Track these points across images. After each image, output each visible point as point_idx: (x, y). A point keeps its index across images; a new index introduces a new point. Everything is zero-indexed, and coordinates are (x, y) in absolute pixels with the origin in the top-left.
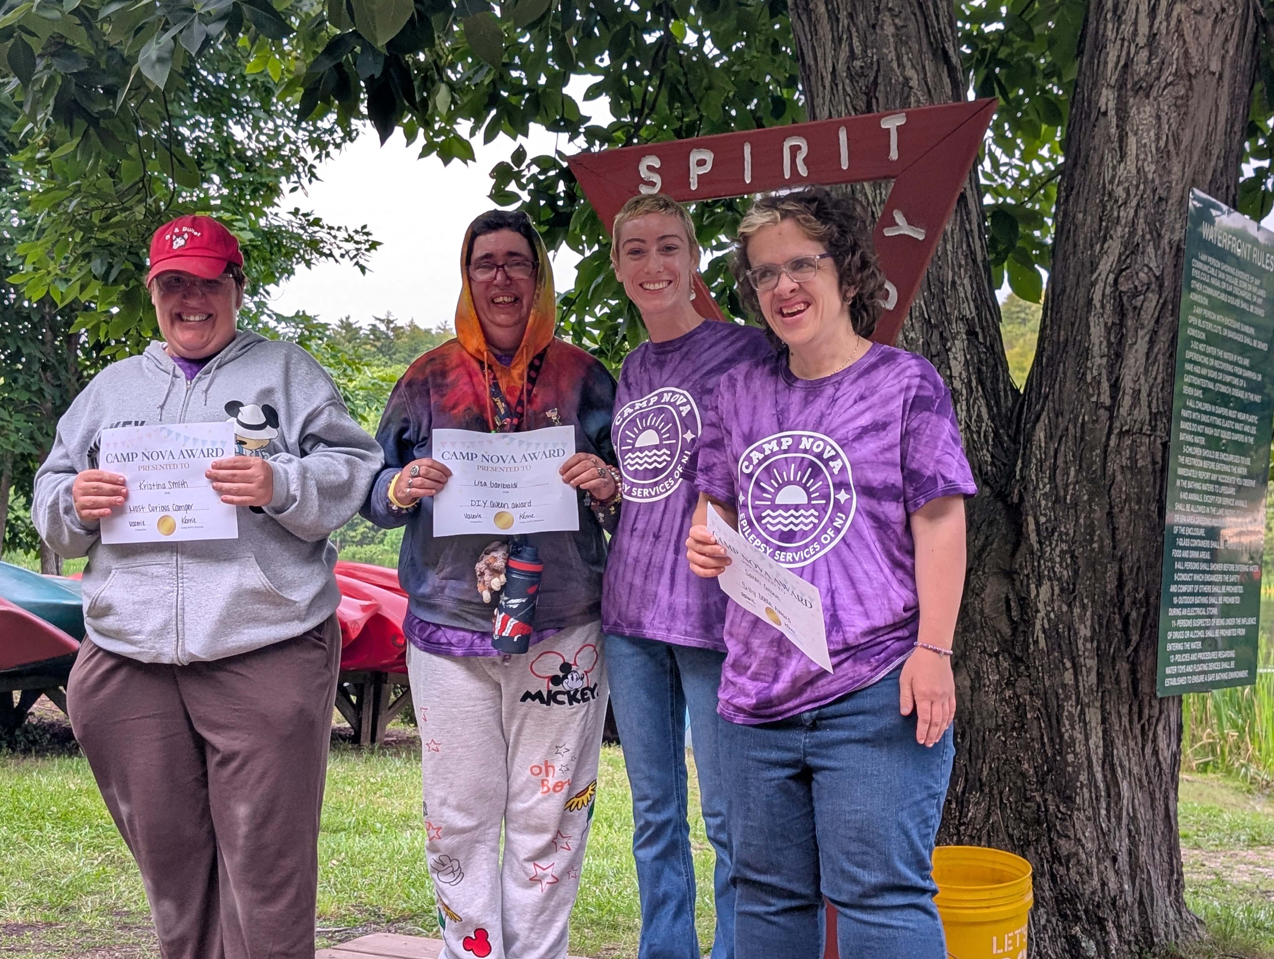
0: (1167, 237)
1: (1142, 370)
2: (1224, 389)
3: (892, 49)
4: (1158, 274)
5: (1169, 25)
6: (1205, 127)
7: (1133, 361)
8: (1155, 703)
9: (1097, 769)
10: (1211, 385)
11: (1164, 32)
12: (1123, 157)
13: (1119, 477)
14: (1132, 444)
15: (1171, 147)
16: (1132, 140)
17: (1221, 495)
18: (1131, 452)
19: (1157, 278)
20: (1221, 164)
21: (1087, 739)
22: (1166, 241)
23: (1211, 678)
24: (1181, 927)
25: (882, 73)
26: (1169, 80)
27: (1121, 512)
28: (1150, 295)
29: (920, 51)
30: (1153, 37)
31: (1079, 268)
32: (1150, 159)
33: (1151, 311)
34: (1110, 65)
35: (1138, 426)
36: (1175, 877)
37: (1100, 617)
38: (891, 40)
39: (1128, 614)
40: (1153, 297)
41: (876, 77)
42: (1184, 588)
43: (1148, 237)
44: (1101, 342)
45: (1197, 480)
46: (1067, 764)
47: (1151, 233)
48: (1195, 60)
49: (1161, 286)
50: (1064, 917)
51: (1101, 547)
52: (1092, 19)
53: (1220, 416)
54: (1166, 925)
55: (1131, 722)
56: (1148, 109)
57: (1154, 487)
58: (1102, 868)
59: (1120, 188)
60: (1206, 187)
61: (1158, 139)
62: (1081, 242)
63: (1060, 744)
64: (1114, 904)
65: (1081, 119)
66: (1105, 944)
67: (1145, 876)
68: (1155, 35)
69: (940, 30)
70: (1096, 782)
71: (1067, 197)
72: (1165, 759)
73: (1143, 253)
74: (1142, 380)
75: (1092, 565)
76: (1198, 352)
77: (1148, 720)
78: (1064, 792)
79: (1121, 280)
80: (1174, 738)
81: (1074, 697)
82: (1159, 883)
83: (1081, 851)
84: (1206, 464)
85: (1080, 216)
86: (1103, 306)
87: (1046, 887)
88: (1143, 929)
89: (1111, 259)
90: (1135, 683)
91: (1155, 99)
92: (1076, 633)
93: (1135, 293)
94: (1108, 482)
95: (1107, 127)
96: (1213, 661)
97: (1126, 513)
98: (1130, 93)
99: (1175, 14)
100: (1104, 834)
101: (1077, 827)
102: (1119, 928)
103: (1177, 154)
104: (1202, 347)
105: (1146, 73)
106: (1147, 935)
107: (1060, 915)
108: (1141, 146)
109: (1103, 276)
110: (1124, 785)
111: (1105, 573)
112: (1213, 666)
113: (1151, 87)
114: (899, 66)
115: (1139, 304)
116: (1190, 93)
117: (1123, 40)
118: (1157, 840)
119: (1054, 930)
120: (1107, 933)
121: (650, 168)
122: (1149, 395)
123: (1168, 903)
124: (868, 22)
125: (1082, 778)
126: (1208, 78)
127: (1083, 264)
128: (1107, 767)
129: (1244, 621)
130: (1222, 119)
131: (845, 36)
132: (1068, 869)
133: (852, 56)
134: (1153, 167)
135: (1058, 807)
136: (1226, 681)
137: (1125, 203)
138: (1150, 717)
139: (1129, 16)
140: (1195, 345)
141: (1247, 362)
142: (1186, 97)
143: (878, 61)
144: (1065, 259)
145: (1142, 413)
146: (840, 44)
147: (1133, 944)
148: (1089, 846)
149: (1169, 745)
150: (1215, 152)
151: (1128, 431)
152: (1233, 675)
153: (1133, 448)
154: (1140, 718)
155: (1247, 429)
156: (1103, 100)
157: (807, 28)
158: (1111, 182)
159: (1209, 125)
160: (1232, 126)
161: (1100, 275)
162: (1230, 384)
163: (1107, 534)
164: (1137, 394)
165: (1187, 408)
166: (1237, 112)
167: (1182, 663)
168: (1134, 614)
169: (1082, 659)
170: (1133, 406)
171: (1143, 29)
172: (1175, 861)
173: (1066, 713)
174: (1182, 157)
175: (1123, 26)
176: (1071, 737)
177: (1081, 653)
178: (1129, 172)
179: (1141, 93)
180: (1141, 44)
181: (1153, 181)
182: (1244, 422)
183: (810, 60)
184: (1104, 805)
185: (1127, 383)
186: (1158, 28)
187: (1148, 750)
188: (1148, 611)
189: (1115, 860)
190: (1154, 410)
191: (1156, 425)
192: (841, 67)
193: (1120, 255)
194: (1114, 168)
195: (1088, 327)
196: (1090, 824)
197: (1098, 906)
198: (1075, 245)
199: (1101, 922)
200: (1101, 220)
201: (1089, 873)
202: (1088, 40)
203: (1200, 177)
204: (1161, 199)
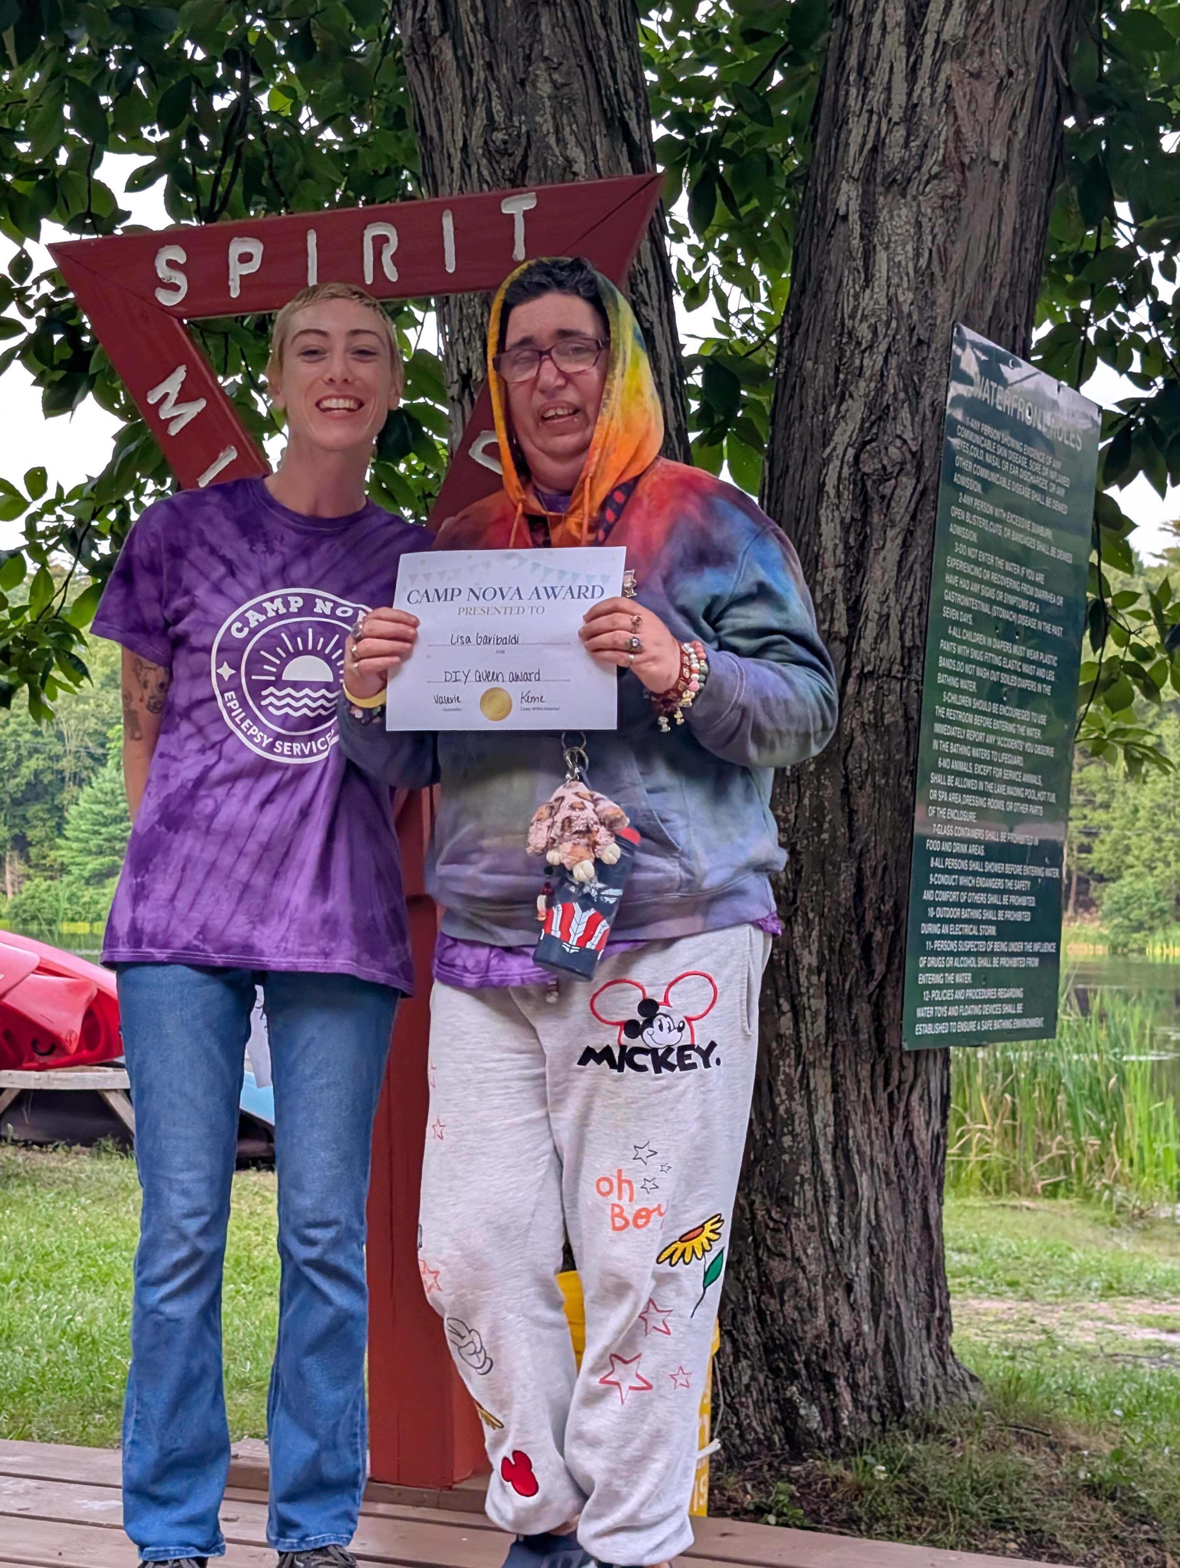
0: (928, 397)
1: (892, 585)
2: (1005, 615)
3: (549, 117)
4: (914, 449)
5: (934, 92)
6: (984, 239)
7: (879, 573)
8: (908, 1062)
9: (826, 1157)
10: (985, 609)
11: (928, 102)
12: (868, 281)
13: (859, 739)
14: (877, 692)
15: (936, 268)
16: (882, 256)
17: (1002, 765)
18: (876, 703)
19: (914, 454)
20: (1006, 294)
21: (811, 1115)
22: (927, 402)
23: (986, 1026)
24: (944, 1386)
25: (534, 150)
26: (933, 172)
27: (860, 788)
28: (904, 479)
29: (589, 122)
30: (912, 108)
31: (807, 439)
32: (905, 285)
33: (904, 501)
34: (853, 149)
35: (885, 665)
36: (938, 1313)
37: (831, 938)
38: (548, 103)
39: (870, 935)
40: (908, 483)
41: (525, 157)
42: (944, 896)
43: (902, 395)
44: (836, 545)
45: (964, 742)
46: (783, 1151)
47: (906, 391)
48: (970, 144)
49: (919, 467)
50: (776, 1372)
51: (833, 838)
52: (830, 81)
53: (998, 653)
54: (923, 1383)
55: (873, 1089)
56: (904, 212)
57: (907, 755)
58: (831, 1300)
59: (865, 325)
60: (984, 326)
61: (917, 255)
62: (810, 401)
63: (773, 1121)
64: (847, 1354)
65: (812, 226)
66: (834, 1410)
67: (892, 1312)
68: (916, 105)
69: (617, 92)
70: (823, 1175)
71: (793, 337)
72: (922, 1142)
73: (894, 419)
74: (892, 601)
75: (821, 862)
76: (967, 559)
77: (898, 1087)
78: (778, 1190)
79: (864, 456)
80: (936, 1114)
81: (793, 1052)
82: (912, 1323)
83: (801, 1275)
84: (978, 720)
85: (809, 364)
86: (839, 495)
87: (751, 1329)
88: (890, 1388)
89: (851, 427)
90: (879, 1033)
91: (915, 198)
92: (797, 962)
93: (884, 476)
94: (843, 747)
95: (847, 239)
96: (990, 1001)
97: (869, 789)
98: (881, 189)
99: (943, 76)
100: (833, 1251)
101: (796, 1240)
102: (854, 1387)
103: (944, 277)
104: (971, 552)
105: (902, 161)
106: (895, 1398)
107: (771, 1369)
108: (893, 264)
109: (840, 451)
110: (864, 1181)
111: (838, 875)
112: (988, 1009)
113: (909, 180)
114: (558, 141)
115: (888, 492)
116: (963, 192)
117: (871, 112)
118: (911, 1259)
119: (761, 1391)
120: (837, 1395)
121: (171, 264)
122: (901, 622)
123: (926, 1351)
124: (514, 77)
125: (802, 1170)
126: (989, 169)
127: (812, 435)
128: (839, 1153)
129: (1037, 947)
130: (1007, 230)
131: (481, 96)
132: (782, 1303)
133: (491, 125)
134: (910, 296)
135: (768, 1211)
136: (1009, 1031)
137: (871, 347)
138: (901, 1082)
139: (880, 78)
140: (961, 549)
141: (1040, 578)
142: (958, 196)
143: (528, 132)
144: (788, 426)
145: (891, 648)
146: (474, 107)
147: (874, 1411)
148: (812, 1268)
149: (928, 1124)
150: (998, 277)
151: (871, 673)
152: (1019, 1023)
153: (879, 696)
154: (887, 1084)
155: (1041, 673)
156: (842, 200)
157: (428, 84)
158: (852, 317)
159: (989, 237)
160: (1022, 240)
161: (834, 449)
162: (1015, 609)
163: (841, 818)
164: (885, 618)
165: (950, 638)
166: (1029, 220)
167: (941, 1003)
168: (878, 935)
169: (805, 999)
170: (878, 638)
171: (899, 98)
172: (937, 1291)
173: (782, 1077)
174: (951, 283)
175: (871, 93)
176: (788, 1111)
177: (803, 990)
178: (877, 302)
179: (895, 188)
180: (896, 119)
181: (910, 315)
182: (1039, 664)
183: (432, 130)
184: (835, 1209)
185: (872, 605)
186: (920, 96)
187: (898, 1130)
188: (897, 931)
189: (849, 1289)
190: (908, 644)
191: (910, 665)
192: (476, 142)
193: (863, 421)
194: (856, 297)
195: (818, 523)
196: (815, 1236)
197: (825, 1356)
198: (802, 407)
199: (828, 1379)
200: (837, 371)
201: (813, 1309)
202: (824, 112)
203: (976, 312)
204: (920, 342)
